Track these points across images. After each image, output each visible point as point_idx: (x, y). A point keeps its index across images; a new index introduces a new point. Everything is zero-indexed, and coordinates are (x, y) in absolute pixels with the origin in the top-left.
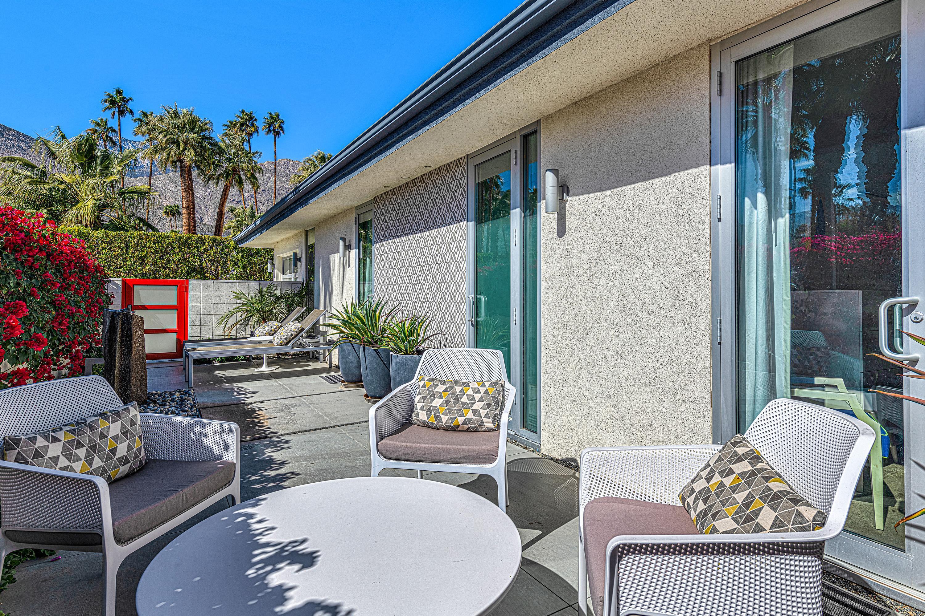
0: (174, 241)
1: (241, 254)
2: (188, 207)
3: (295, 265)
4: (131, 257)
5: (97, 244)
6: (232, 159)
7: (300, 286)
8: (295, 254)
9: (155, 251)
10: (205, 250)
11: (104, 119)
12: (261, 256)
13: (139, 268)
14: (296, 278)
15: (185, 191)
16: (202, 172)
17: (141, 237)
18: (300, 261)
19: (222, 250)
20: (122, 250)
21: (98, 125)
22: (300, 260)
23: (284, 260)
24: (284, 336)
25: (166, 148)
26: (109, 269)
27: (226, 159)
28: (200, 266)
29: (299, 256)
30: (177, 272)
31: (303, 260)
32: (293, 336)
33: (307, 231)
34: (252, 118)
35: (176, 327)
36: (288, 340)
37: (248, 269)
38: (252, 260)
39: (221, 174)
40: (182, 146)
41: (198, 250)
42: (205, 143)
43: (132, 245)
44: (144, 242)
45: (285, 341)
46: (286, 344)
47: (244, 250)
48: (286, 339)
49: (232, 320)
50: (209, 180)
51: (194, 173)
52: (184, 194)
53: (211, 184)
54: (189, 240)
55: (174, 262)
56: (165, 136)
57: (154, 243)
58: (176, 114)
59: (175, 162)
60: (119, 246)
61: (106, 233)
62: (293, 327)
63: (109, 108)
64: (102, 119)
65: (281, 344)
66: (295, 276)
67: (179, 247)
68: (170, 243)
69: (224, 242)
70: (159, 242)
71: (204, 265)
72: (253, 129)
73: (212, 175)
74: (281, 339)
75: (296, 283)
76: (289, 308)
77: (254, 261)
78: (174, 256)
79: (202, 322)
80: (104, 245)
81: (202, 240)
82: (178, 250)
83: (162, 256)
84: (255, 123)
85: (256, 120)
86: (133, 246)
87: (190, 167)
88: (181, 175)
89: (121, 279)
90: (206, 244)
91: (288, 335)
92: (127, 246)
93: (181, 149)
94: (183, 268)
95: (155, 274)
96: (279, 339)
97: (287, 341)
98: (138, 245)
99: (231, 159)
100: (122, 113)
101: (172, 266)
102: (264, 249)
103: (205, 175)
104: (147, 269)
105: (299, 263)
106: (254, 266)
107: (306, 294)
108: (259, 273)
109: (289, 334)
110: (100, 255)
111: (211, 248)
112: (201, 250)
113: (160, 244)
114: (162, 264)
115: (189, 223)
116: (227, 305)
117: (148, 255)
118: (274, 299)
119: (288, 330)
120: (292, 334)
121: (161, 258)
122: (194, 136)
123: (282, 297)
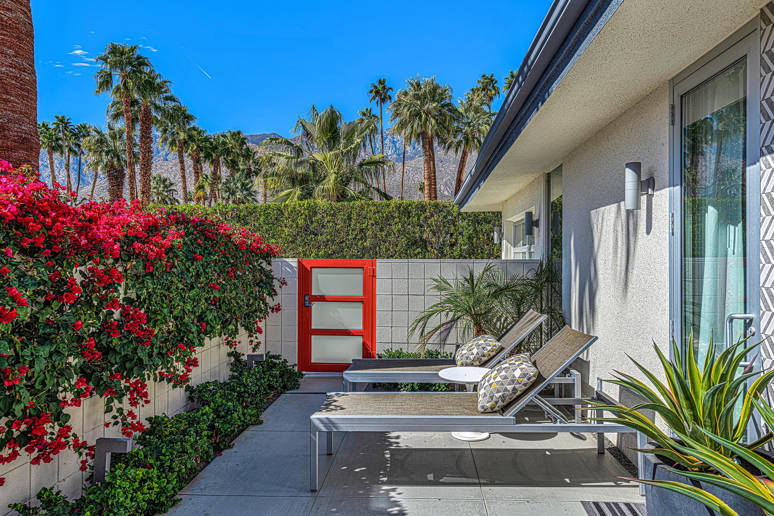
0: (394, 209)
1: (467, 221)
2: (429, 178)
3: (530, 232)
4: (353, 230)
5: (323, 217)
6: (471, 122)
7: (536, 266)
8: (529, 215)
9: (376, 222)
10: (426, 218)
11: (369, 109)
12: (489, 222)
13: (360, 242)
14: (530, 254)
15: (426, 161)
16: (443, 141)
17: (362, 208)
18: (537, 226)
19: (445, 217)
20: (345, 223)
21: (364, 114)
22: (537, 224)
23: (516, 225)
24: (498, 391)
25: (410, 122)
26: (333, 244)
27: (465, 124)
28: (421, 238)
29: (535, 218)
30: (397, 246)
31: (542, 223)
32: (519, 393)
33: (549, 174)
34: (492, 81)
35: (361, 328)
36: (507, 400)
37: (475, 239)
38: (479, 228)
39: (460, 142)
40: (424, 116)
41: (418, 219)
42: (445, 110)
43: (354, 216)
44: (364, 212)
45: (500, 403)
46: (504, 409)
47: (470, 216)
48: (503, 398)
49: (434, 322)
50: (448, 149)
51: (435, 144)
52: (426, 165)
53: (451, 152)
54: (410, 208)
55: (394, 234)
56: (409, 110)
57: (375, 213)
58: (418, 85)
59: (419, 135)
60: (342, 218)
61: (331, 204)
62: (518, 373)
63: (374, 98)
64: (367, 109)
65: (492, 409)
66: (530, 249)
67: (399, 217)
68: (389, 212)
69: (446, 207)
70: (378, 212)
71: (425, 236)
72: (493, 92)
73: (452, 142)
74: (492, 397)
75: (530, 262)
76: (518, 306)
77: (482, 230)
78: (393, 227)
79: (394, 321)
80: (329, 218)
81: (423, 206)
82: (398, 220)
83: (382, 227)
84: (495, 85)
85: (496, 82)
86: (355, 218)
87: (432, 137)
88: (423, 146)
89: (296, 260)
90: (427, 211)
91: (506, 390)
92: (350, 219)
93: (423, 120)
94: (403, 240)
95: (375, 248)
96: (487, 398)
97: (505, 403)
98: (359, 215)
99: (469, 123)
100: (383, 100)
101: (392, 238)
102: (493, 213)
103: (445, 143)
104: (367, 244)
105: (535, 229)
106: (481, 236)
107: (547, 280)
108: (487, 245)
109: (510, 387)
110: (325, 229)
111: (432, 215)
112: (422, 218)
113: (380, 214)
114: (382, 237)
115: (430, 194)
116: (427, 297)
117: (369, 227)
118: (493, 290)
119: (506, 377)
120: (514, 389)
121: (381, 230)
122: (434, 105)
123: (507, 288)
